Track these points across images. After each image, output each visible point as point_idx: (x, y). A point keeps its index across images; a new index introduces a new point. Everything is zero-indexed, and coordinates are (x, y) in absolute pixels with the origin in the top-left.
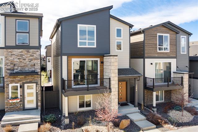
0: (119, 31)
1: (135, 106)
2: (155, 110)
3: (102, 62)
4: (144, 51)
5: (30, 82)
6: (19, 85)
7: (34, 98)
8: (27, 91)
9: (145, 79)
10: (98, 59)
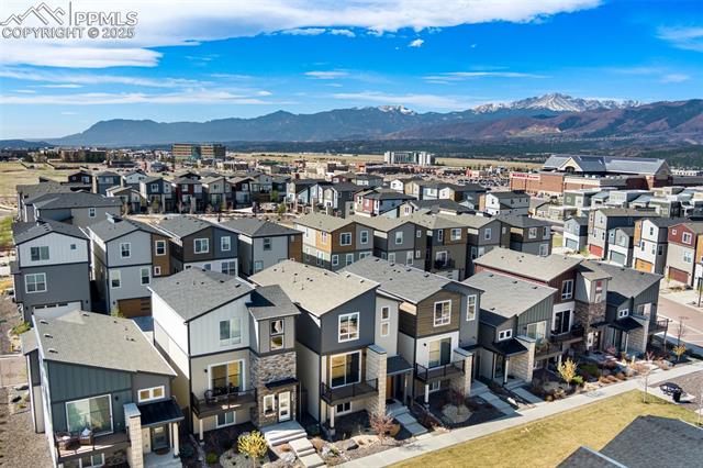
0: (385, 311)
1: (403, 405)
2: (428, 406)
3: (364, 355)
4: (415, 328)
5: (286, 391)
6: (273, 396)
7: (288, 408)
8: (281, 401)
9: (416, 365)
10: (360, 351)
